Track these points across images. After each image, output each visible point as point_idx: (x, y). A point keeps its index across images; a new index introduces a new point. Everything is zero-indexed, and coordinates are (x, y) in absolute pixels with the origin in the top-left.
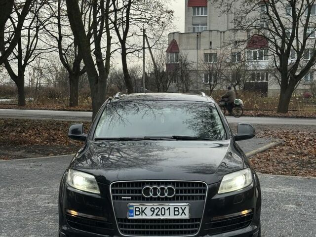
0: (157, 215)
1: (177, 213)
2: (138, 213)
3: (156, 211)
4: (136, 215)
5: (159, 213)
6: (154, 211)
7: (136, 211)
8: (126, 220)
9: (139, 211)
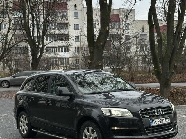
0: (160, 123)
1: (166, 121)
2: (153, 123)
3: (160, 121)
4: (153, 124)
5: (161, 122)
6: (159, 121)
7: (153, 122)
8: (150, 127)
9: (154, 122)
